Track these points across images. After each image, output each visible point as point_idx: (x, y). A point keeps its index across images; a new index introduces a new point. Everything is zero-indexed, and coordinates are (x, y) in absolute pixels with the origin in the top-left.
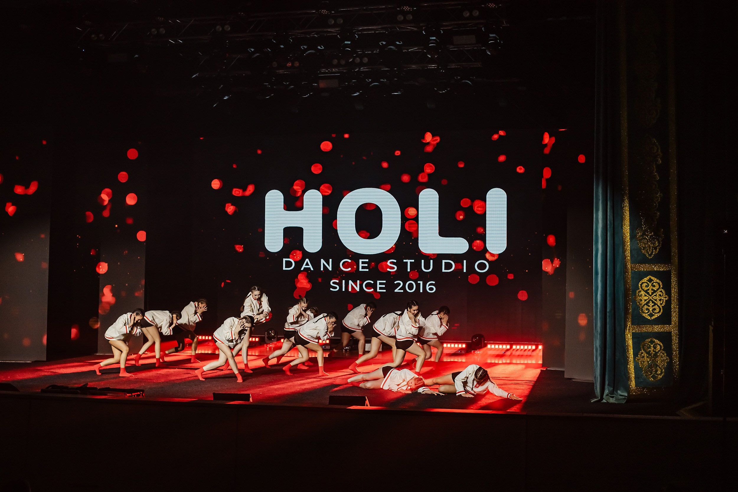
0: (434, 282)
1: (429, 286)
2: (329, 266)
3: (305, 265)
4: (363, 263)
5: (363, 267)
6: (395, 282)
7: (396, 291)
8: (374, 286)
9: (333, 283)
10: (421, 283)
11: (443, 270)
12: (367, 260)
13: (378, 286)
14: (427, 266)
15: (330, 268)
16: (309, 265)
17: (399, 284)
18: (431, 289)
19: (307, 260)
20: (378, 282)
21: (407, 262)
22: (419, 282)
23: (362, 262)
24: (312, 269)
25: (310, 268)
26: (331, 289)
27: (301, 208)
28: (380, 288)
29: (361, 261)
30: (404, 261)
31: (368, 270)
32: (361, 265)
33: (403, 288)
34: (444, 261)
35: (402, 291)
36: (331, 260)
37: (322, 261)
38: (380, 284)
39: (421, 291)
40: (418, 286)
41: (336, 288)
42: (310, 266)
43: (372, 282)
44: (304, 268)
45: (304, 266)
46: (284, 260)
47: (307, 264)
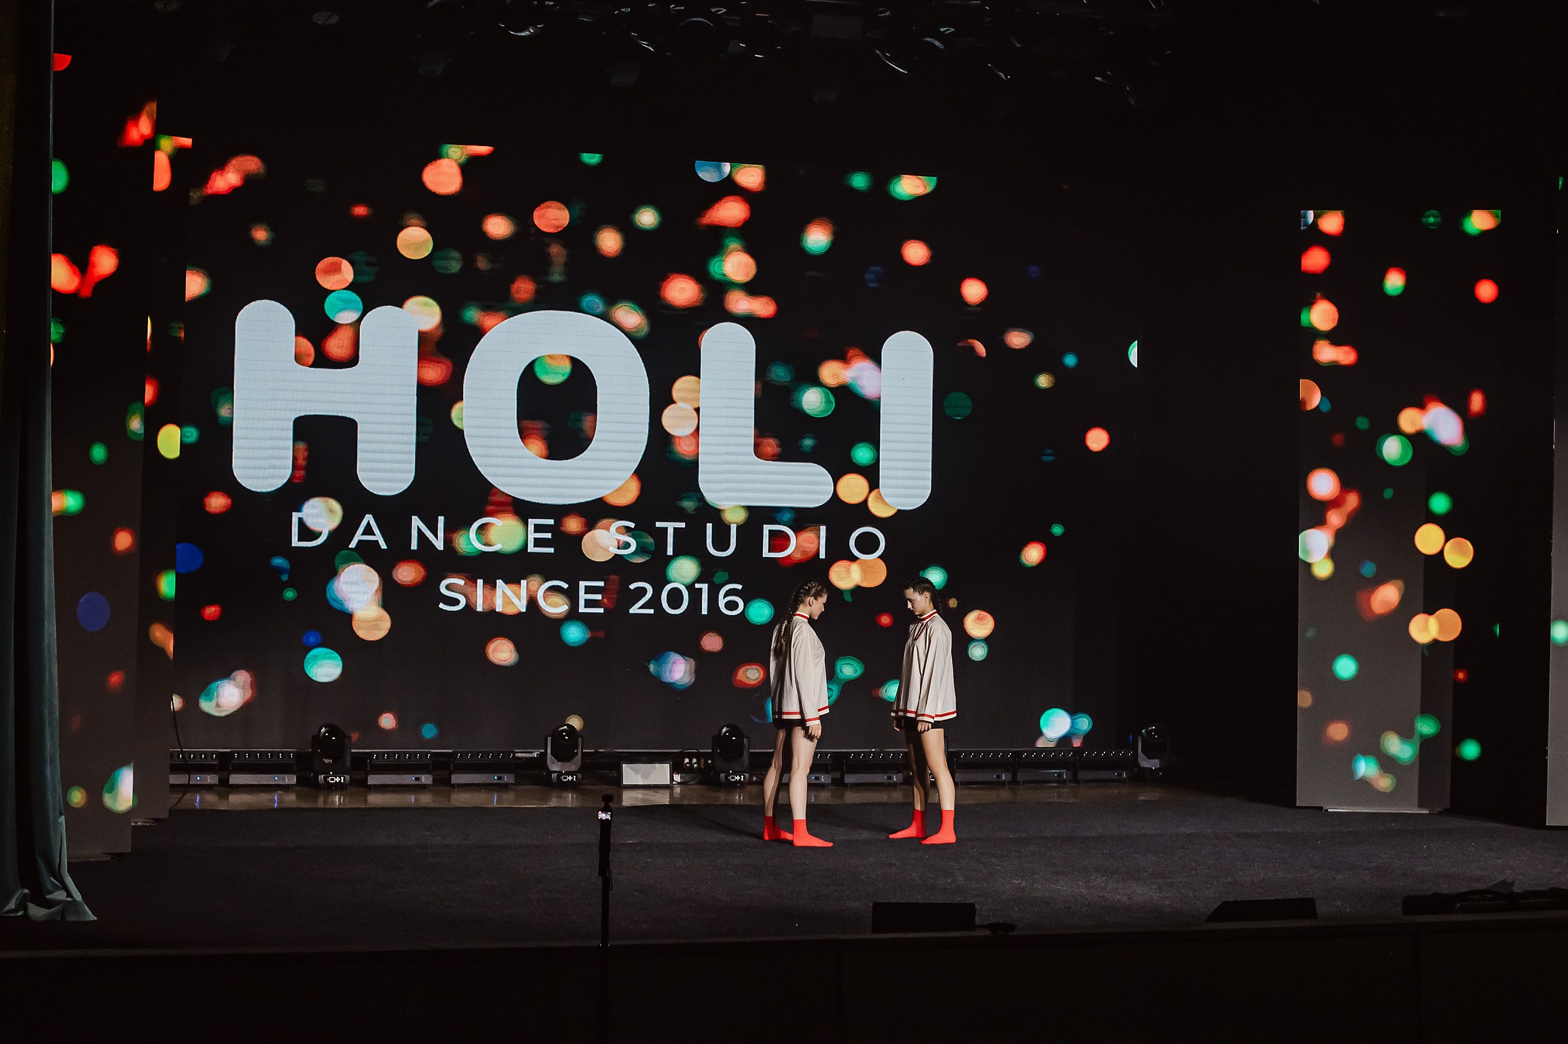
0: (739, 587)
1: (724, 597)
2: (437, 538)
3: (364, 534)
4: (538, 528)
5: (538, 543)
6: (632, 587)
7: (634, 610)
8: (572, 595)
9: (448, 587)
10: (705, 587)
11: (766, 553)
12: (551, 522)
13: (583, 596)
14: (721, 541)
15: (439, 544)
16: (374, 534)
17: (643, 591)
18: (732, 606)
19: (369, 518)
20: (582, 584)
21: (666, 529)
22: (697, 586)
23: (535, 525)
24: (383, 546)
25: (377, 541)
26: (441, 606)
27: (352, 361)
28: (589, 603)
29: (532, 522)
30: (658, 524)
31: (551, 550)
32: (532, 536)
33: (655, 602)
34: (767, 528)
35: (651, 611)
36: (441, 519)
37: (416, 522)
38: (589, 590)
39: (704, 612)
40: (695, 594)
41: (456, 602)
42: (378, 537)
43: (565, 586)
44: (360, 541)
45: (358, 536)
46: (295, 516)
47: (368, 530)
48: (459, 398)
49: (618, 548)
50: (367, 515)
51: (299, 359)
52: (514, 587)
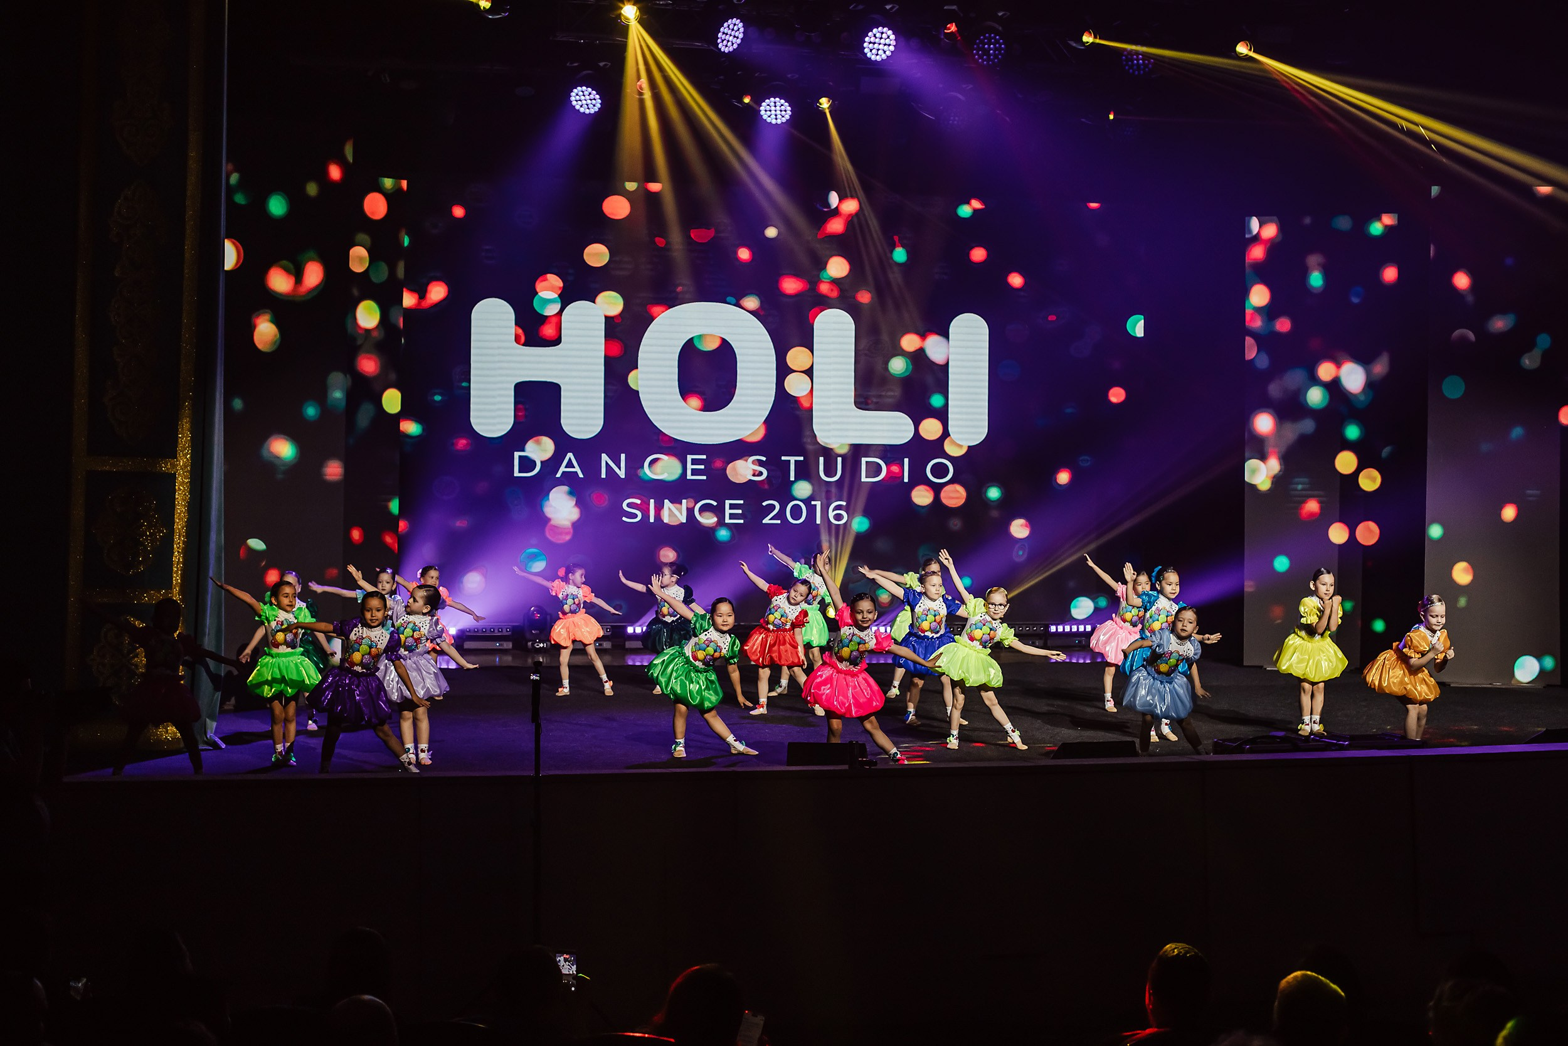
0: (844, 504)
1: (833, 511)
2: (620, 469)
3: (566, 467)
4: (694, 462)
5: (694, 472)
6: (764, 504)
7: (766, 521)
8: (719, 511)
9: (629, 505)
11: (864, 479)
12: (704, 457)
13: (728, 511)
14: (830, 472)
15: (622, 474)
16: (574, 467)
17: (773, 507)
18: (838, 518)
20: (728, 502)
21: (790, 461)
22: (813, 503)
23: (692, 460)
24: (581, 476)
25: (576, 472)
26: (624, 519)
27: (556, 341)
28: (732, 516)
29: (690, 458)
30: (783, 458)
31: (704, 478)
32: (690, 467)
33: (781, 515)
34: (864, 460)
35: (779, 522)
36: (623, 456)
37: (604, 457)
38: (732, 507)
39: (818, 521)
40: (812, 510)
41: (635, 516)
42: (577, 469)
43: (715, 503)
44: (563, 472)
45: (563, 469)
46: (517, 455)
47: (570, 464)
48: (635, 367)
49: (754, 475)
50: (569, 454)
51: (517, 339)
52: (678, 506)
